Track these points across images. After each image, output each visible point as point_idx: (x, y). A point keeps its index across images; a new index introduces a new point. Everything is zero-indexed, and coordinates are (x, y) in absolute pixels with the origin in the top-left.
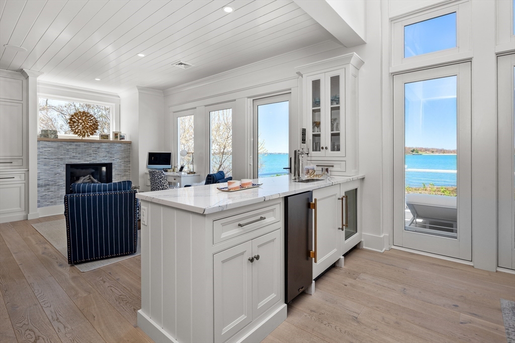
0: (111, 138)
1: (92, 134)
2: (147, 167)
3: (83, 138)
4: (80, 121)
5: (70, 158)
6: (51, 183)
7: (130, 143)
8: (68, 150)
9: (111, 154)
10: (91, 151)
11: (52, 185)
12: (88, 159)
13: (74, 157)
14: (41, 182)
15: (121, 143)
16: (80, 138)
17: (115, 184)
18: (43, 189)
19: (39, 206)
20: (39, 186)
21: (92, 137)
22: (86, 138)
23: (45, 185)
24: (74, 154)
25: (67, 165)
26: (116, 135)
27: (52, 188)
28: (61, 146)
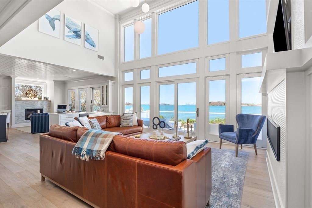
0: (43, 99)
1: (35, 98)
2: (57, 110)
3: (31, 99)
4: (30, 93)
5: (27, 107)
6: (20, 115)
7: (50, 101)
8: (26, 104)
9: (43, 105)
10: (34, 104)
11: (20, 116)
12: (34, 107)
13: (28, 106)
14: (16, 115)
15: (46, 101)
16: (30, 99)
17: (44, 113)
18: (17, 117)
19: (15, 124)
20: (15, 116)
21: (35, 99)
22: (32, 99)
23: (18, 116)
24: (28, 105)
25: (25, 109)
26: (45, 98)
27: (20, 117)
28: (23, 102)
